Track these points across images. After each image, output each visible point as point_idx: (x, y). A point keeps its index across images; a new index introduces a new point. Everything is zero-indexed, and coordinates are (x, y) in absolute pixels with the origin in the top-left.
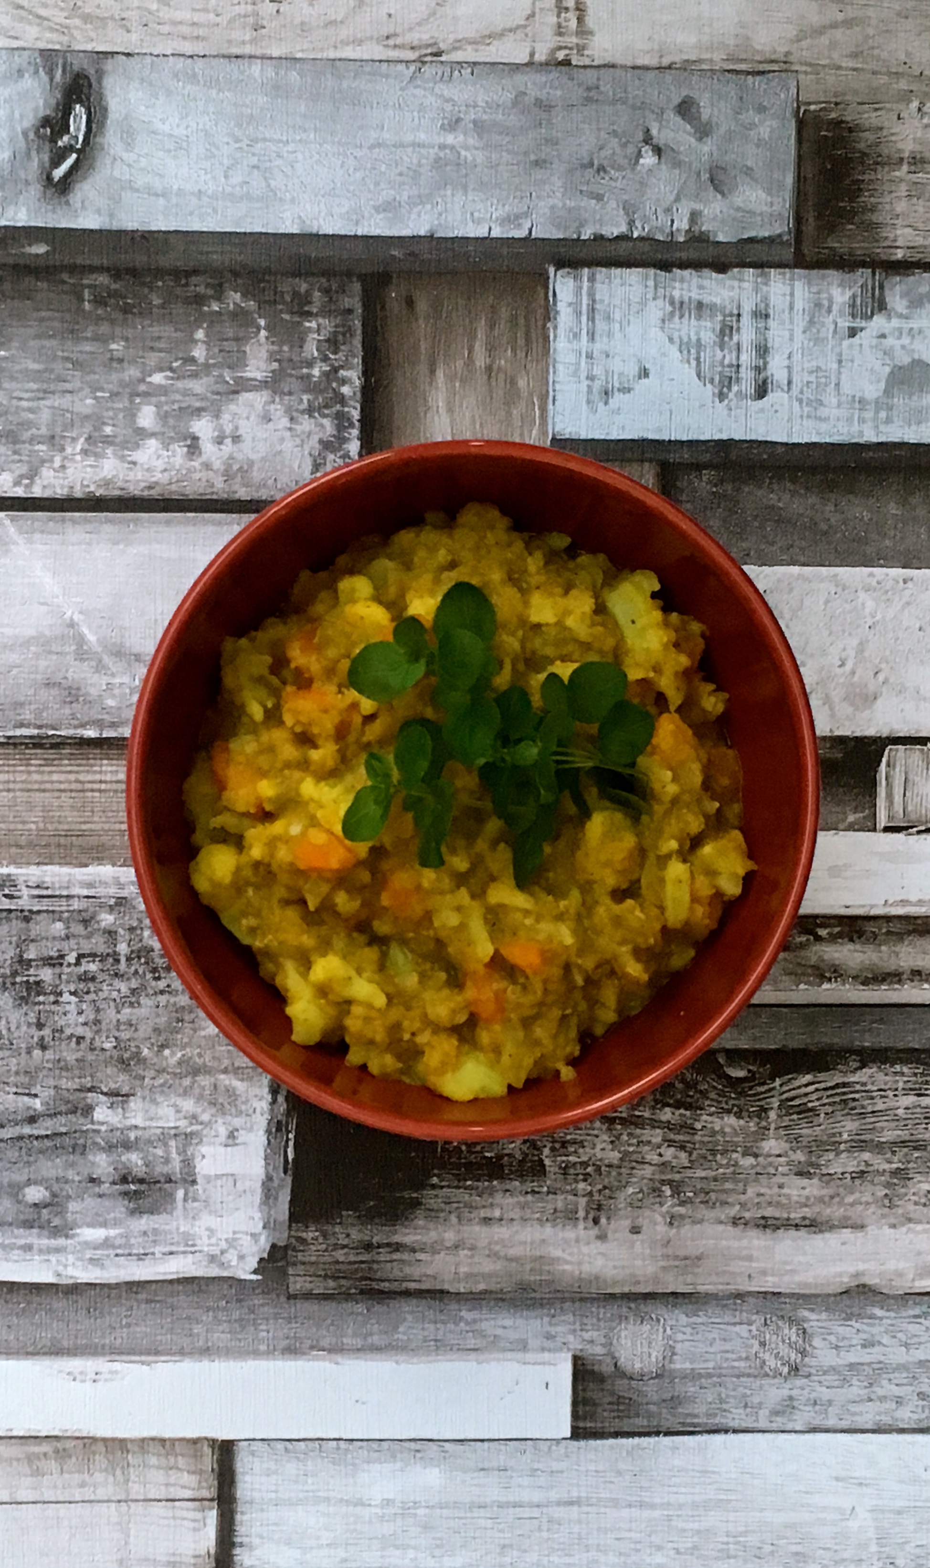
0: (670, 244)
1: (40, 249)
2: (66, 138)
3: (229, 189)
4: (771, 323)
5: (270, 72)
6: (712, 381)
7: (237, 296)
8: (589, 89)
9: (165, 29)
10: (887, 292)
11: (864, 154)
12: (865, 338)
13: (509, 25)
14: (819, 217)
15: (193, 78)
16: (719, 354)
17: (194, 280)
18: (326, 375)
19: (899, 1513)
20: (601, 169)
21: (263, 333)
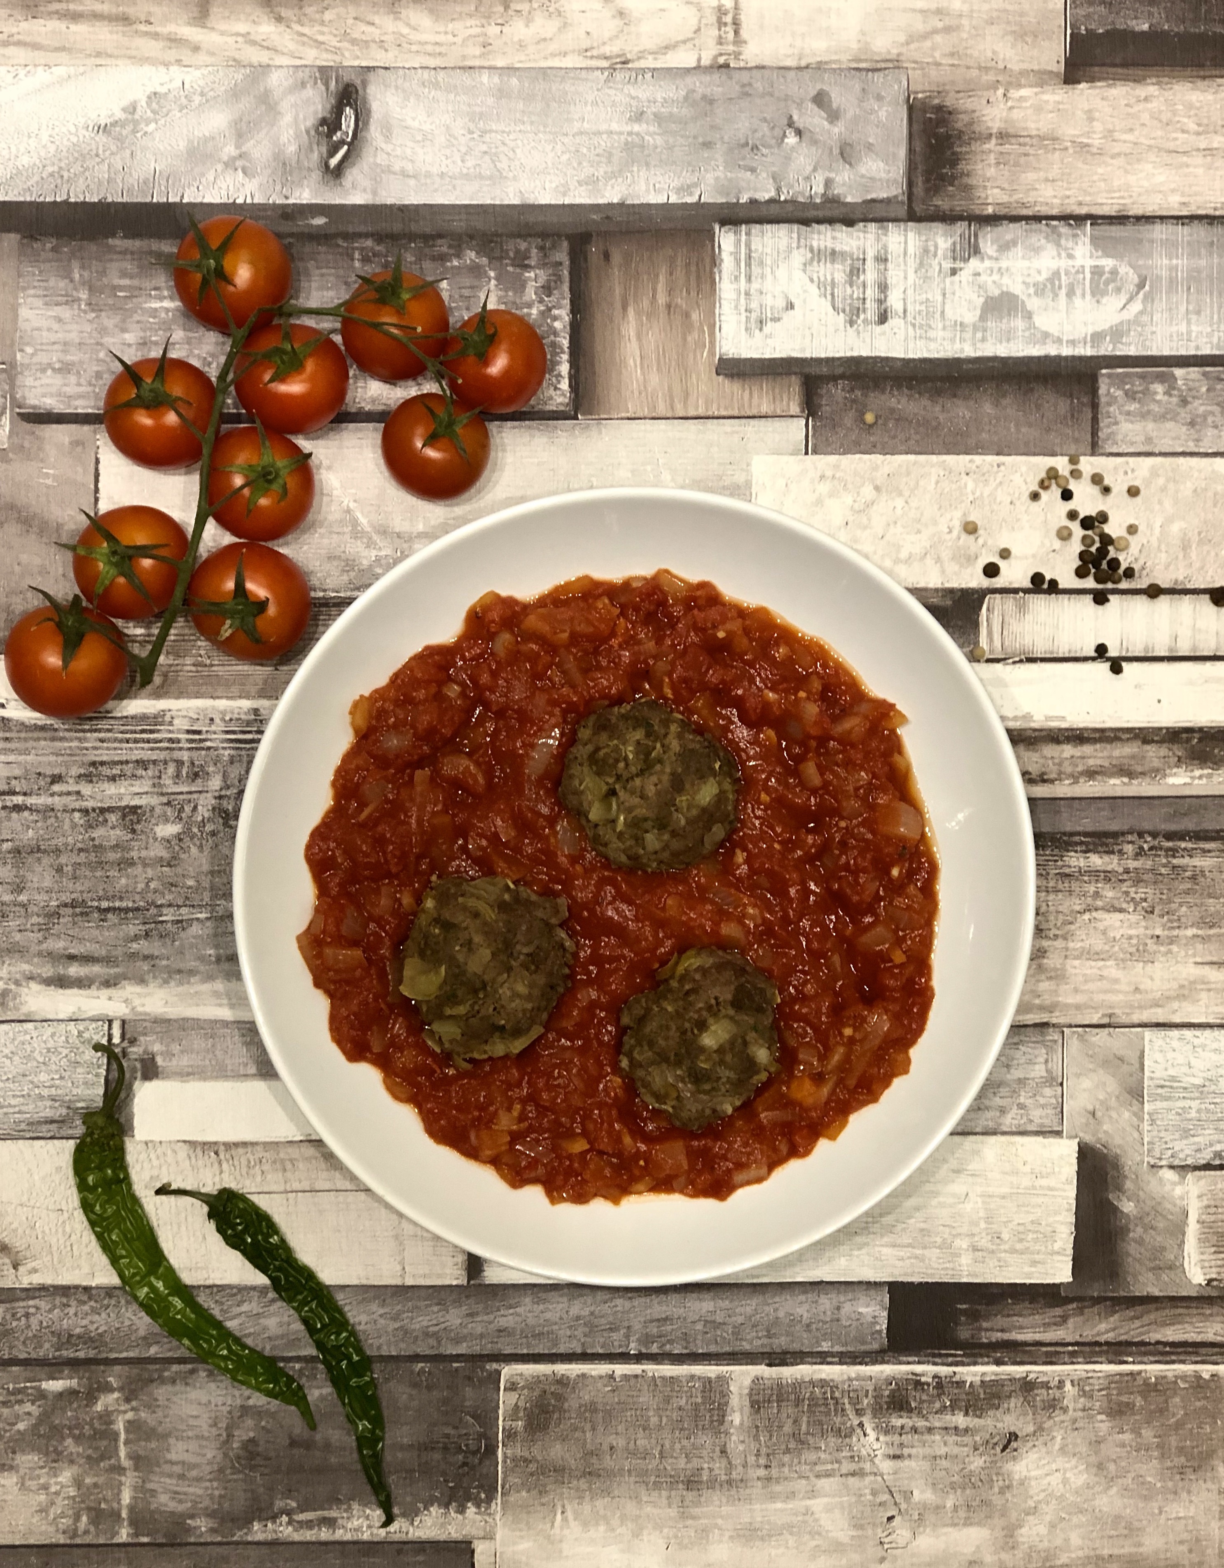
0: (810, 205)
1: (319, 221)
2: (339, 134)
3: (465, 171)
4: (890, 265)
5: (496, 80)
6: (844, 311)
7: (473, 255)
8: (743, 86)
9: (414, 48)
10: (980, 241)
11: (961, 132)
12: (965, 275)
13: (680, 38)
14: (927, 181)
15: (436, 85)
16: (849, 291)
17: (439, 242)
18: (542, 313)
19: (1003, 1197)
20: (755, 148)
21: (493, 282)
